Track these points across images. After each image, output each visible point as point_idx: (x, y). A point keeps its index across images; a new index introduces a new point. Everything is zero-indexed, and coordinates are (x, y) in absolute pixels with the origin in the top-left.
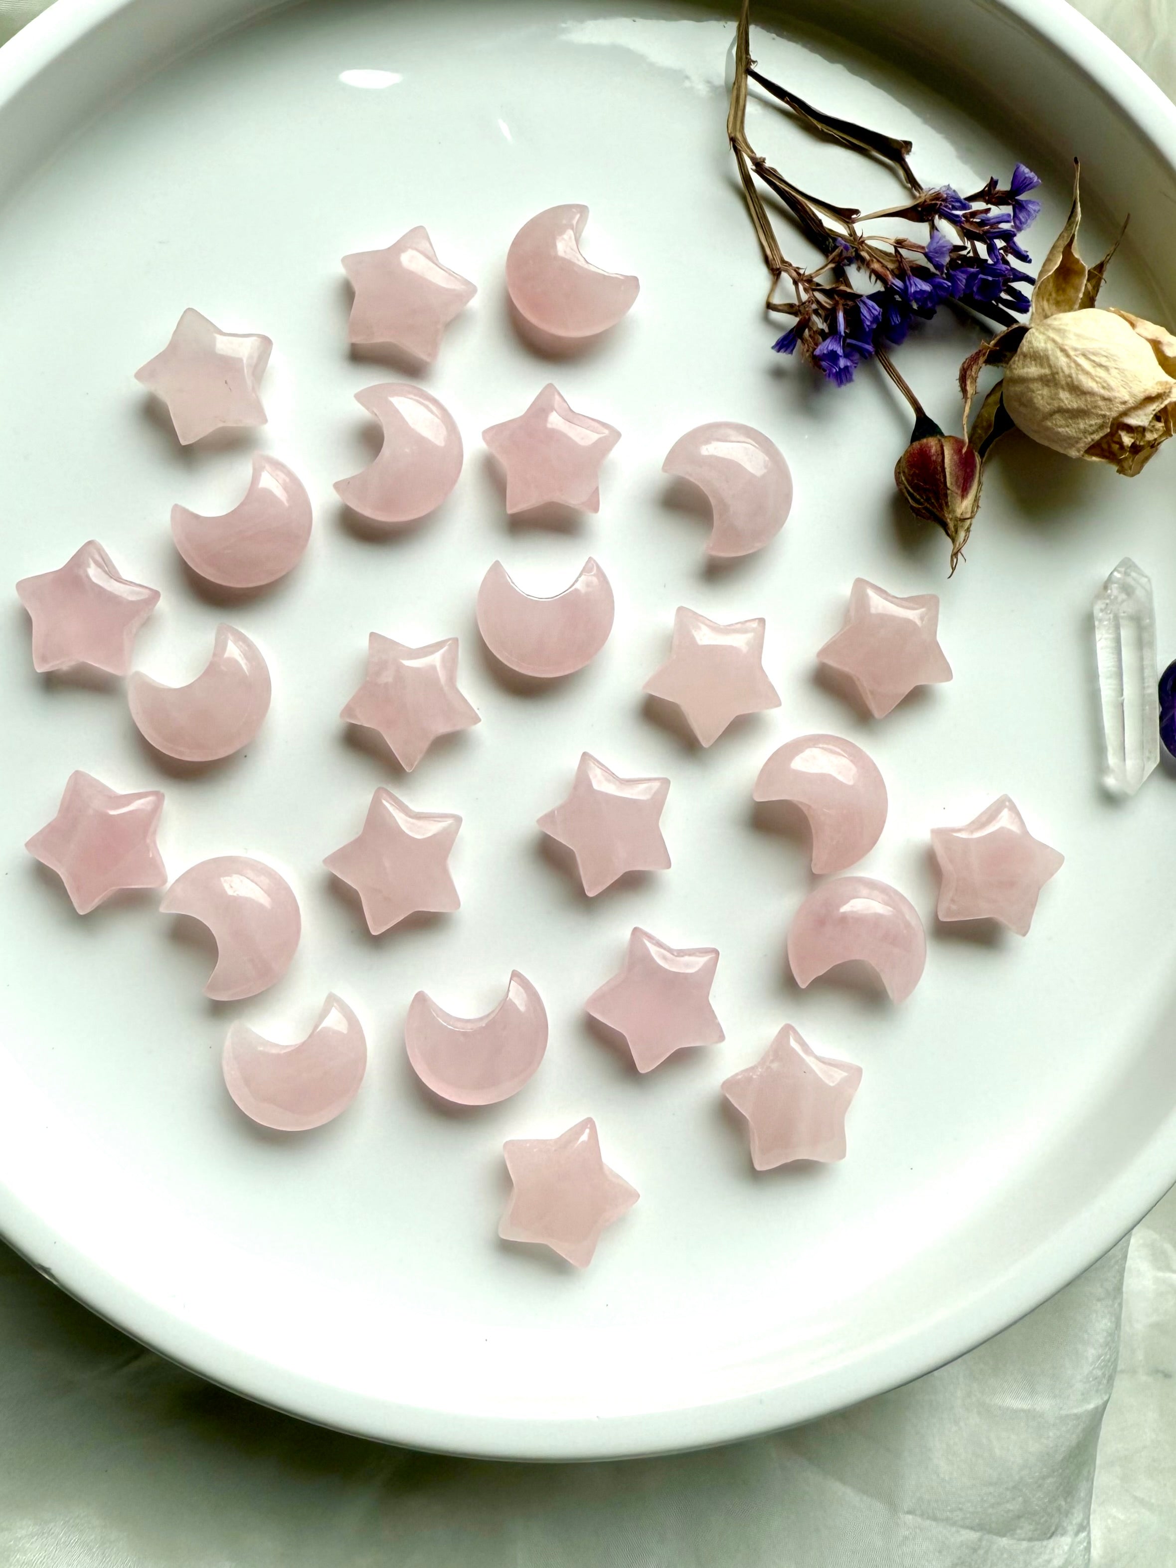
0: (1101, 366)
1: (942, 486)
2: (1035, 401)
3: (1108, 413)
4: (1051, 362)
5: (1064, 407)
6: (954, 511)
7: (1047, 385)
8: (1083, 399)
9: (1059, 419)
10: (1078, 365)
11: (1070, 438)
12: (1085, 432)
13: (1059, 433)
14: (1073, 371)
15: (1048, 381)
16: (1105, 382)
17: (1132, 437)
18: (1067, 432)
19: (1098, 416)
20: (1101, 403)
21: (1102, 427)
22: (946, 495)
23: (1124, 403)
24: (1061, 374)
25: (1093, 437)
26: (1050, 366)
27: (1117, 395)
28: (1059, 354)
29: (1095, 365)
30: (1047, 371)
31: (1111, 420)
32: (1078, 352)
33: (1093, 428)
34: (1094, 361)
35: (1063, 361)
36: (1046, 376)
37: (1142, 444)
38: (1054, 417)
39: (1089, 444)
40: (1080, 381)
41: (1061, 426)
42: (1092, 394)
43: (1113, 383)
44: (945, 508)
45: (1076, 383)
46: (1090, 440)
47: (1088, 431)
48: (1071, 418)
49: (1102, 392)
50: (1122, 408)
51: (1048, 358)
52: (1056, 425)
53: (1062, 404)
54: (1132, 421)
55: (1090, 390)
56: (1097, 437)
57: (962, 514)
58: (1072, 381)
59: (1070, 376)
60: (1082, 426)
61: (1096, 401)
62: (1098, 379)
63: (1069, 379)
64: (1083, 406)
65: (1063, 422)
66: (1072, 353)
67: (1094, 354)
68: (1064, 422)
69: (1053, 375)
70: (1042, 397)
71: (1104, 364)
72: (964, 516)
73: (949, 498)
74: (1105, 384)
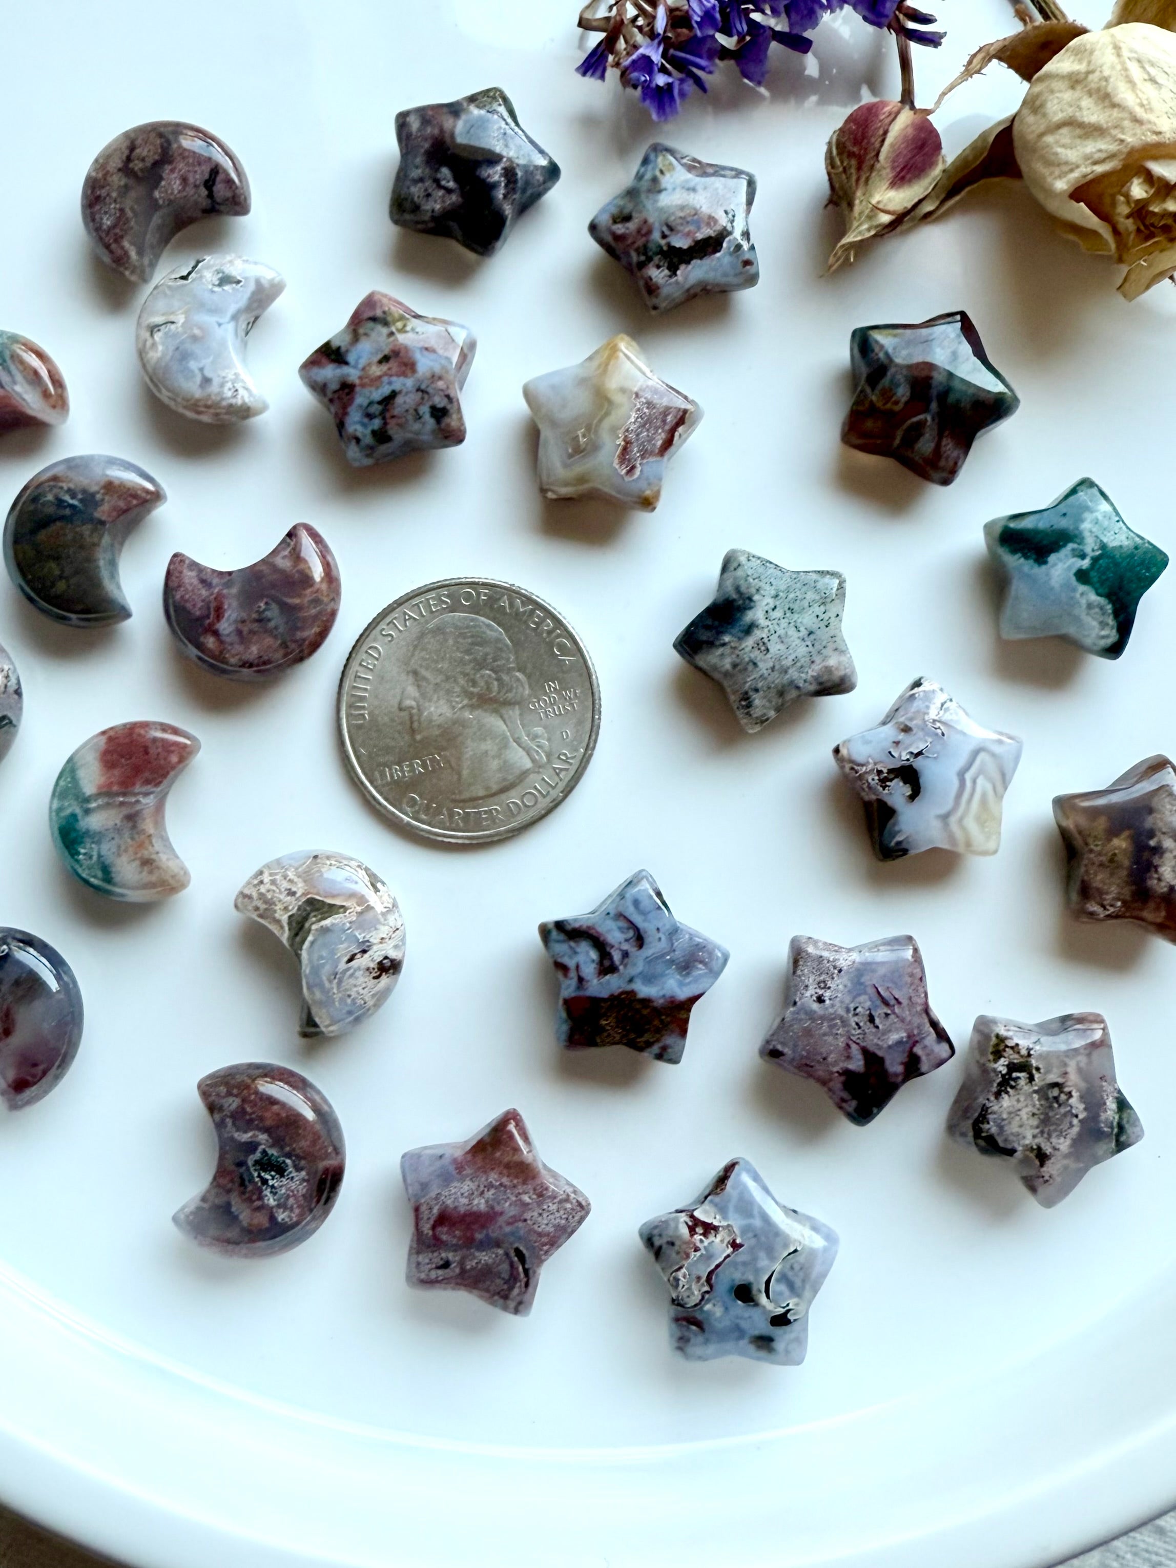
0: (1153, 80)
1: (873, 154)
2: (1049, 105)
3: (1129, 140)
4: (1094, 59)
5: (1081, 120)
6: (871, 196)
7: (1073, 88)
8: (1107, 114)
9: (1065, 136)
10: (1125, 68)
11: (1066, 163)
12: (1087, 157)
13: (1056, 154)
14: (1114, 74)
15: (1077, 83)
16: (1148, 99)
17: (1146, 192)
18: (1066, 155)
19: (1115, 140)
20: (1127, 123)
21: (1112, 156)
22: (872, 167)
23: (1158, 133)
24: (1097, 74)
25: (1093, 167)
26: (1089, 62)
27: (1153, 118)
28: (1110, 50)
29: (1146, 77)
30: (1081, 67)
31: (1129, 151)
32: (1136, 56)
33: (1103, 155)
34: (1149, 74)
36: (1078, 73)
37: (1156, 210)
38: (1061, 131)
39: (1084, 176)
40: (1115, 88)
41: (1064, 146)
42: (1122, 107)
43: (1155, 104)
45: (1110, 89)
46: (1088, 170)
47: (1093, 159)
48: (1080, 137)
49: (1137, 108)
51: (1092, 52)
52: (1058, 142)
53: (1078, 114)
54: (1159, 168)
55: (1123, 102)
56: (1100, 169)
57: (879, 202)
58: (1106, 87)
59: (1106, 79)
60: (1088, 149)
61: (1122, 119)
62: (1140, 95)
63: (1104, 83)
64: (1103, 122)
65: (1067, 140)
66: (1125, 53)
67: (1153, 65)
68: (1069, 140)
69: (1088, 73)
70: (1060, 101)
71: (1159, 81)
72: (880, 206)
73: (874, 174)
74: (1145, 102)
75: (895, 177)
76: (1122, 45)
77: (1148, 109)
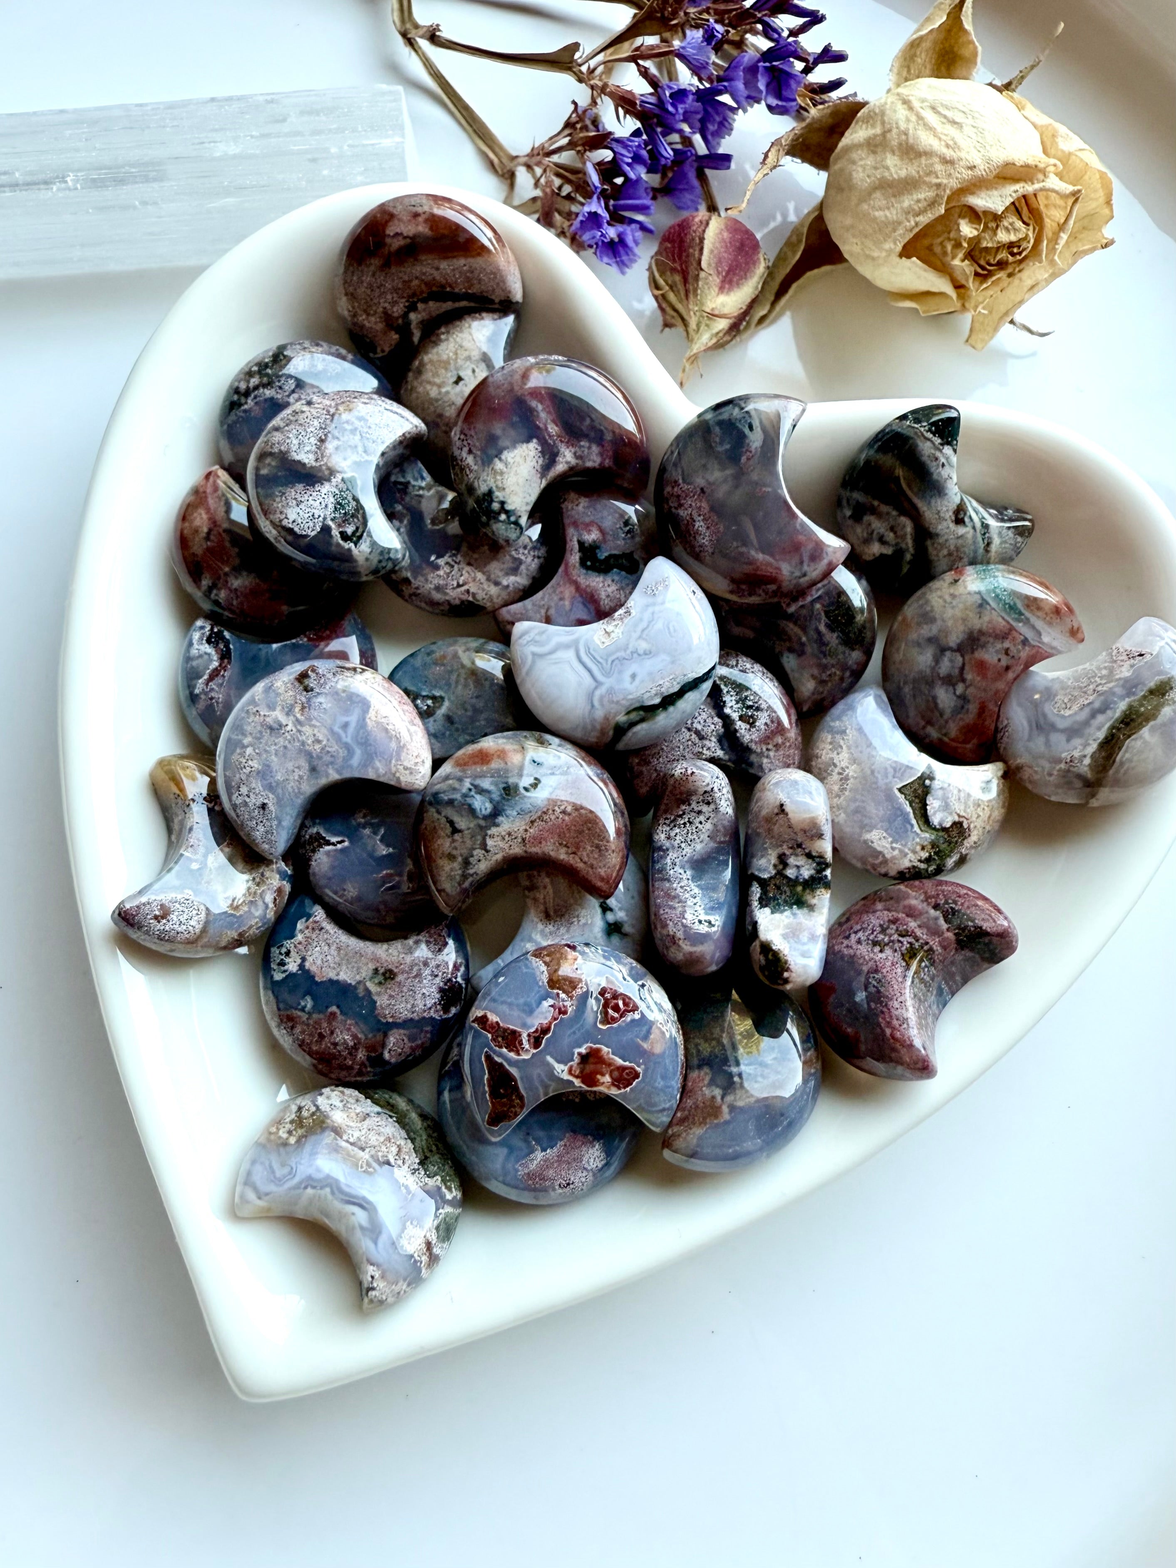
0: (954, 122)
1: (695, 264)
2: (854, 173)
3: (945, 181)
4: (886, 118)
5: (890, 178)
6: (702, 304)
7: (874, 152)
8: (916, 164)
9: (879, 199)
10: (920, 118)
11: (888, 224)
12: (908, 212)
14: (911, 126)
15: (876, 146)
16: (953, 139)
17: (976, 229)
18: (886, 216)
19: (930, 186)
20: (938, 167)
21: (932, 204)
23: (972, 168)
24: (895, 131)
25: (918, 219)
26: (883, 123)
27: (963, 155)
28: (900, 107)
29: (945, 121)
30: (876, 131)
31: (948, 192)
32: (927, 104)
33: (923, 206)
34: (945, 117)
35: (902, 113)
36: (875, 136)
37: (990, 245)
38: (874, 196)
39: (911, 230)
40: (916, 138)
41: (880, 209)
42: (928, 154)
43: (961, 142)
44: (691, 296)
45: (911, 141)
46: (913, 223)
47: (913, 210)
48: (894, 196)
49: (944, 150)
50: (967, 174)
51: (883, 113)
52: (873, 207)
53: (887, 174)
54: (981, 201)
55: (928, 149)
56: (923, 220)
57: (713, 309)
58: (907, 140)
59: (906, 134)
60: (906, 204)
61: (932, 165)
62: (943, 137)
63: (904, 137)
64: (914, 173)
65: (882, 203)
66: (916, 104)
67: (946, 108)
68: (884, 202)
69: (884, 134)
70: (864, 168)
71: (957, 120)
72: (716, 312)
73: (700, 283)
74: (951, 143)
75: (723, 282)
76: (911, 98)
77: (955, 147)
